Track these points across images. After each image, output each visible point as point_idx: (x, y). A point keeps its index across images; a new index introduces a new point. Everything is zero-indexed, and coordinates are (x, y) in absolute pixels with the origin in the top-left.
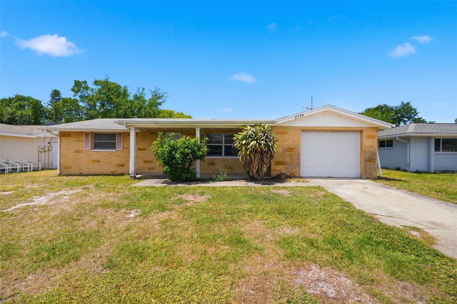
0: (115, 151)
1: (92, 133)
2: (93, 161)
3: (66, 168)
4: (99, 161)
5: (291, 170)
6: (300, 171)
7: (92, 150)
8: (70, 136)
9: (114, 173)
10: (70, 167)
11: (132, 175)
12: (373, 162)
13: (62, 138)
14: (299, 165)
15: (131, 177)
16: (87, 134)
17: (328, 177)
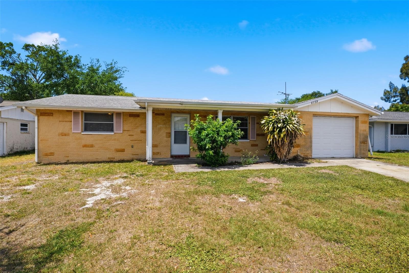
0: (113, 133)
1: (82, 111)
2: (85, 146)
3: (46, 155)
4: (92, 146)
5: (305, 152)
6: (312, 152)
7: (82, 133)
8: (52, 116)
9: (112, 159)
10: (52, 154)
11: (149, 161)
12: (366, 144)
13: (41, 118)
14: (311, 147)
15: (148, 163)
16: (76, 113)
17: (332, 158)
